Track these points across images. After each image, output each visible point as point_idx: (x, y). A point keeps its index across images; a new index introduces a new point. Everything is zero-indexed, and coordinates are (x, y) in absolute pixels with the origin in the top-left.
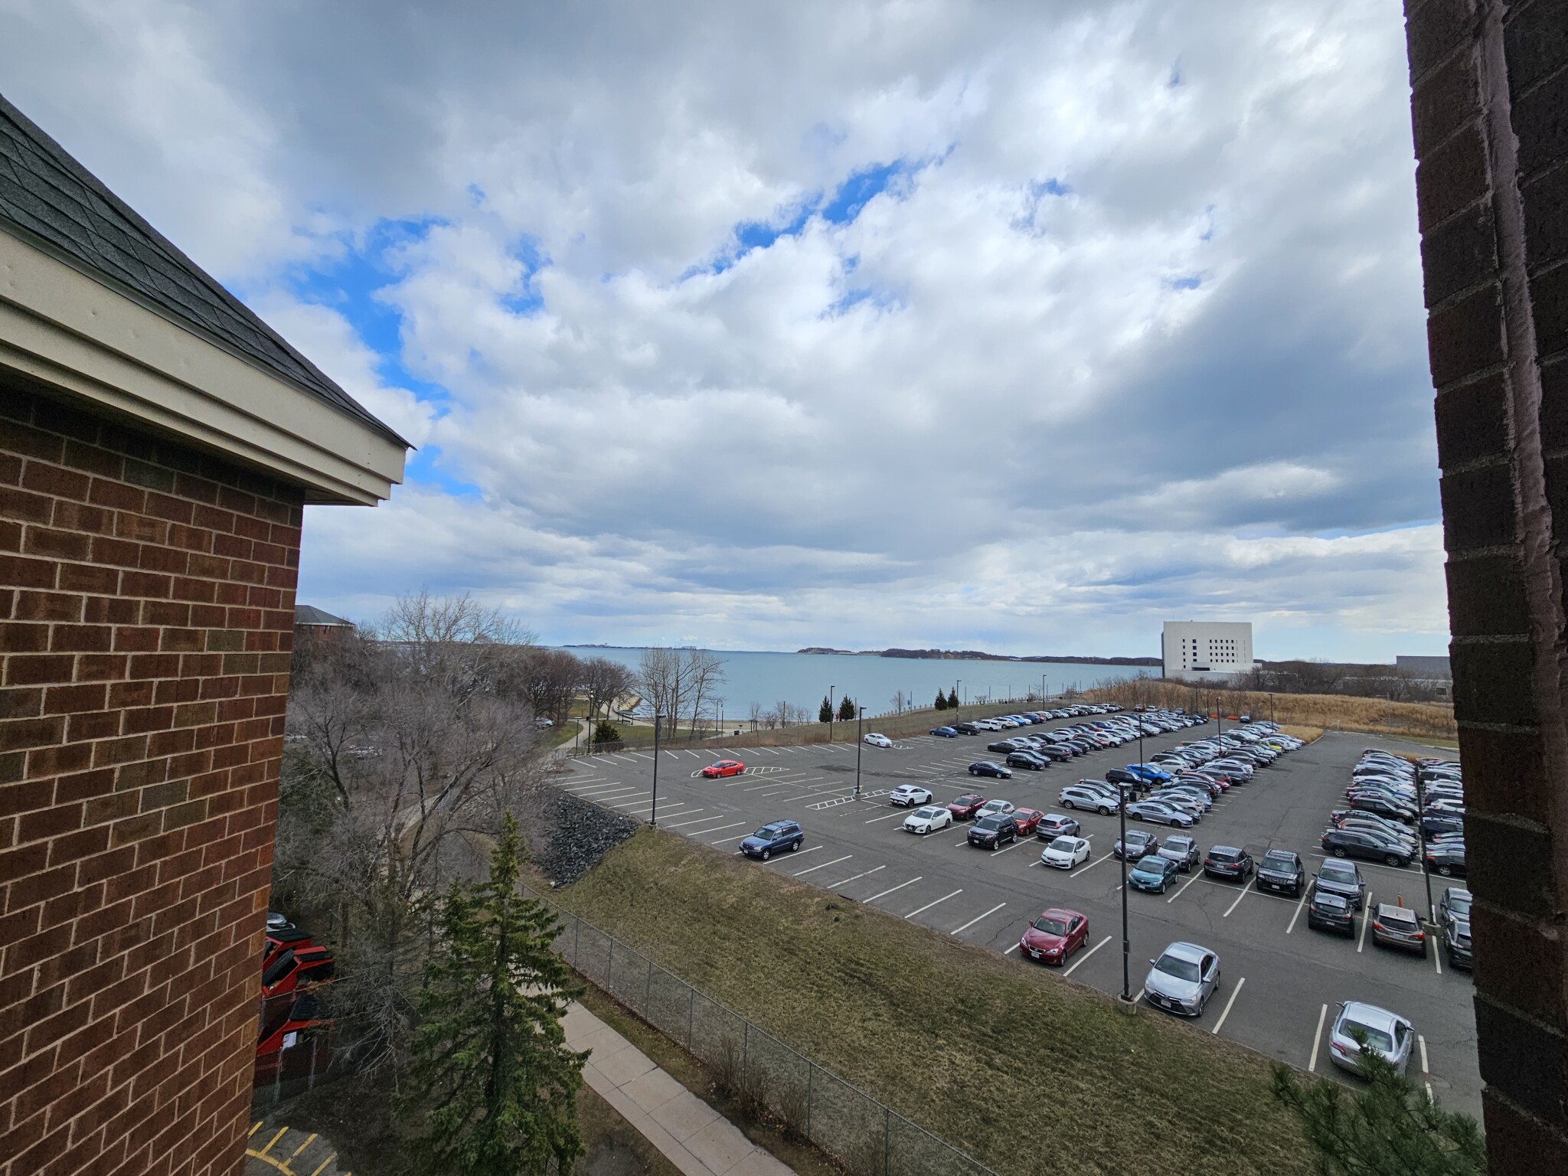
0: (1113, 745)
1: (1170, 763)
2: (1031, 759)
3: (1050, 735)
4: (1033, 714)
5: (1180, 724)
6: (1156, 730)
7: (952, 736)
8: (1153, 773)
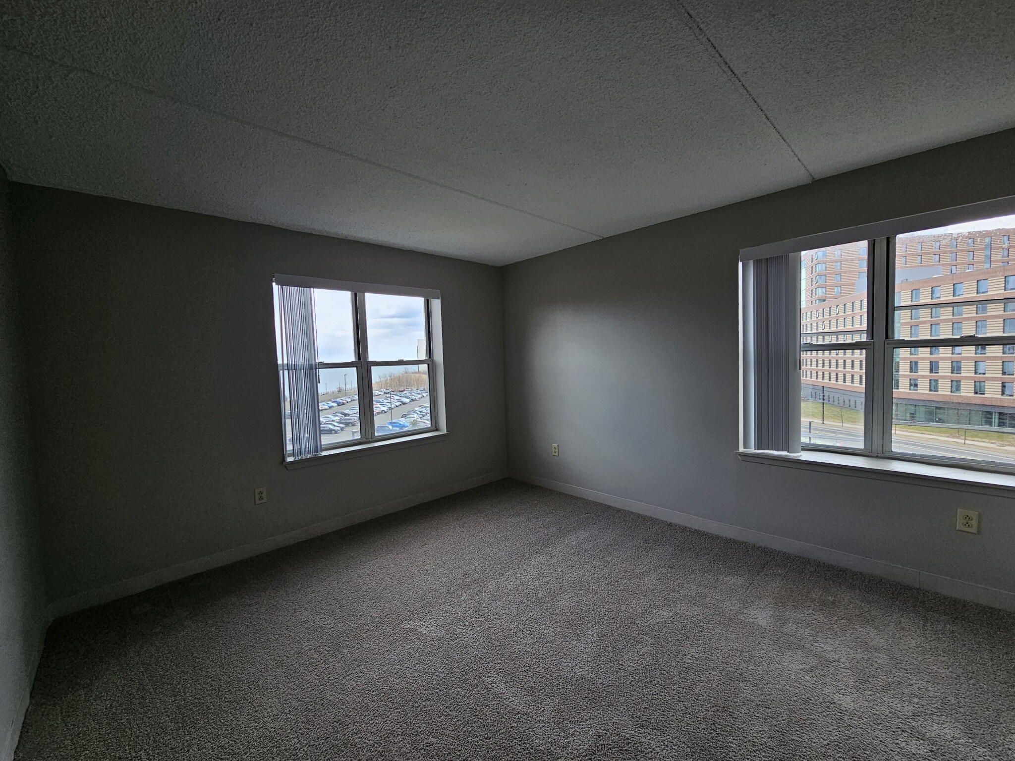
0: (383, 412)
1: (410, 417)
2: (332, 427)
3: (346, 411)
4: (339, 400)
5: (420, 396)
6: (407, 400)
8: (400, 424)
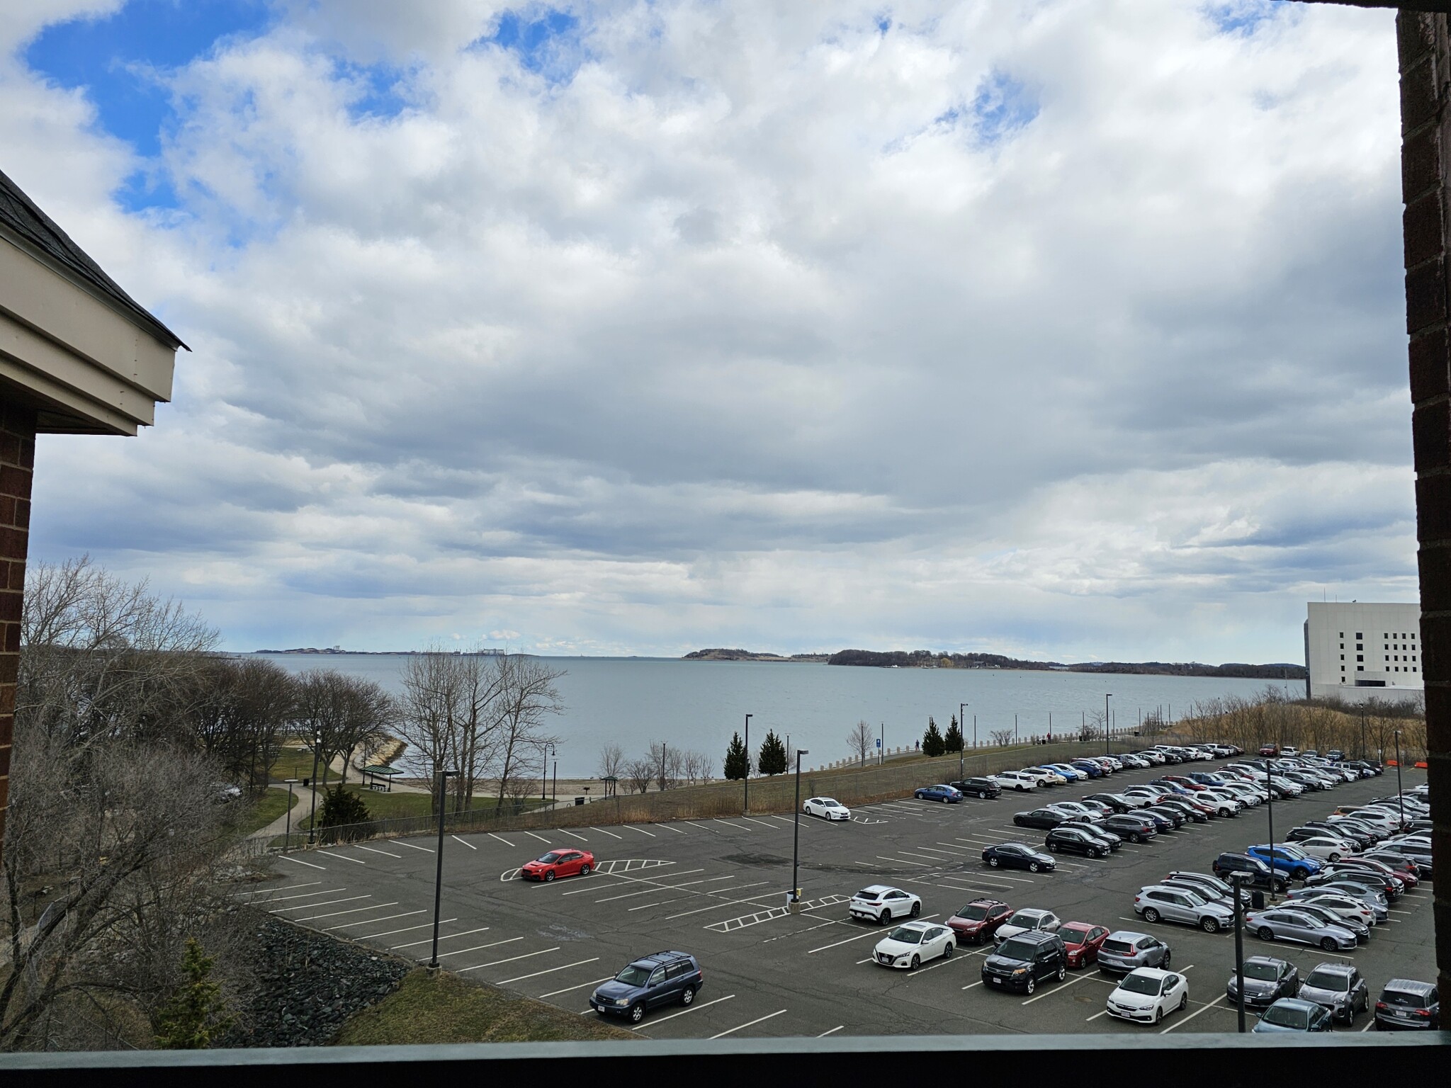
0: (1225, 813)
1: (1319, 843)
2: (1088, 837)
3: (1119, 798)
4: (1091, 761)
5: (1335, 777)
6: (1296, 787)
7: (953, 801)
8: (1291, 860)
